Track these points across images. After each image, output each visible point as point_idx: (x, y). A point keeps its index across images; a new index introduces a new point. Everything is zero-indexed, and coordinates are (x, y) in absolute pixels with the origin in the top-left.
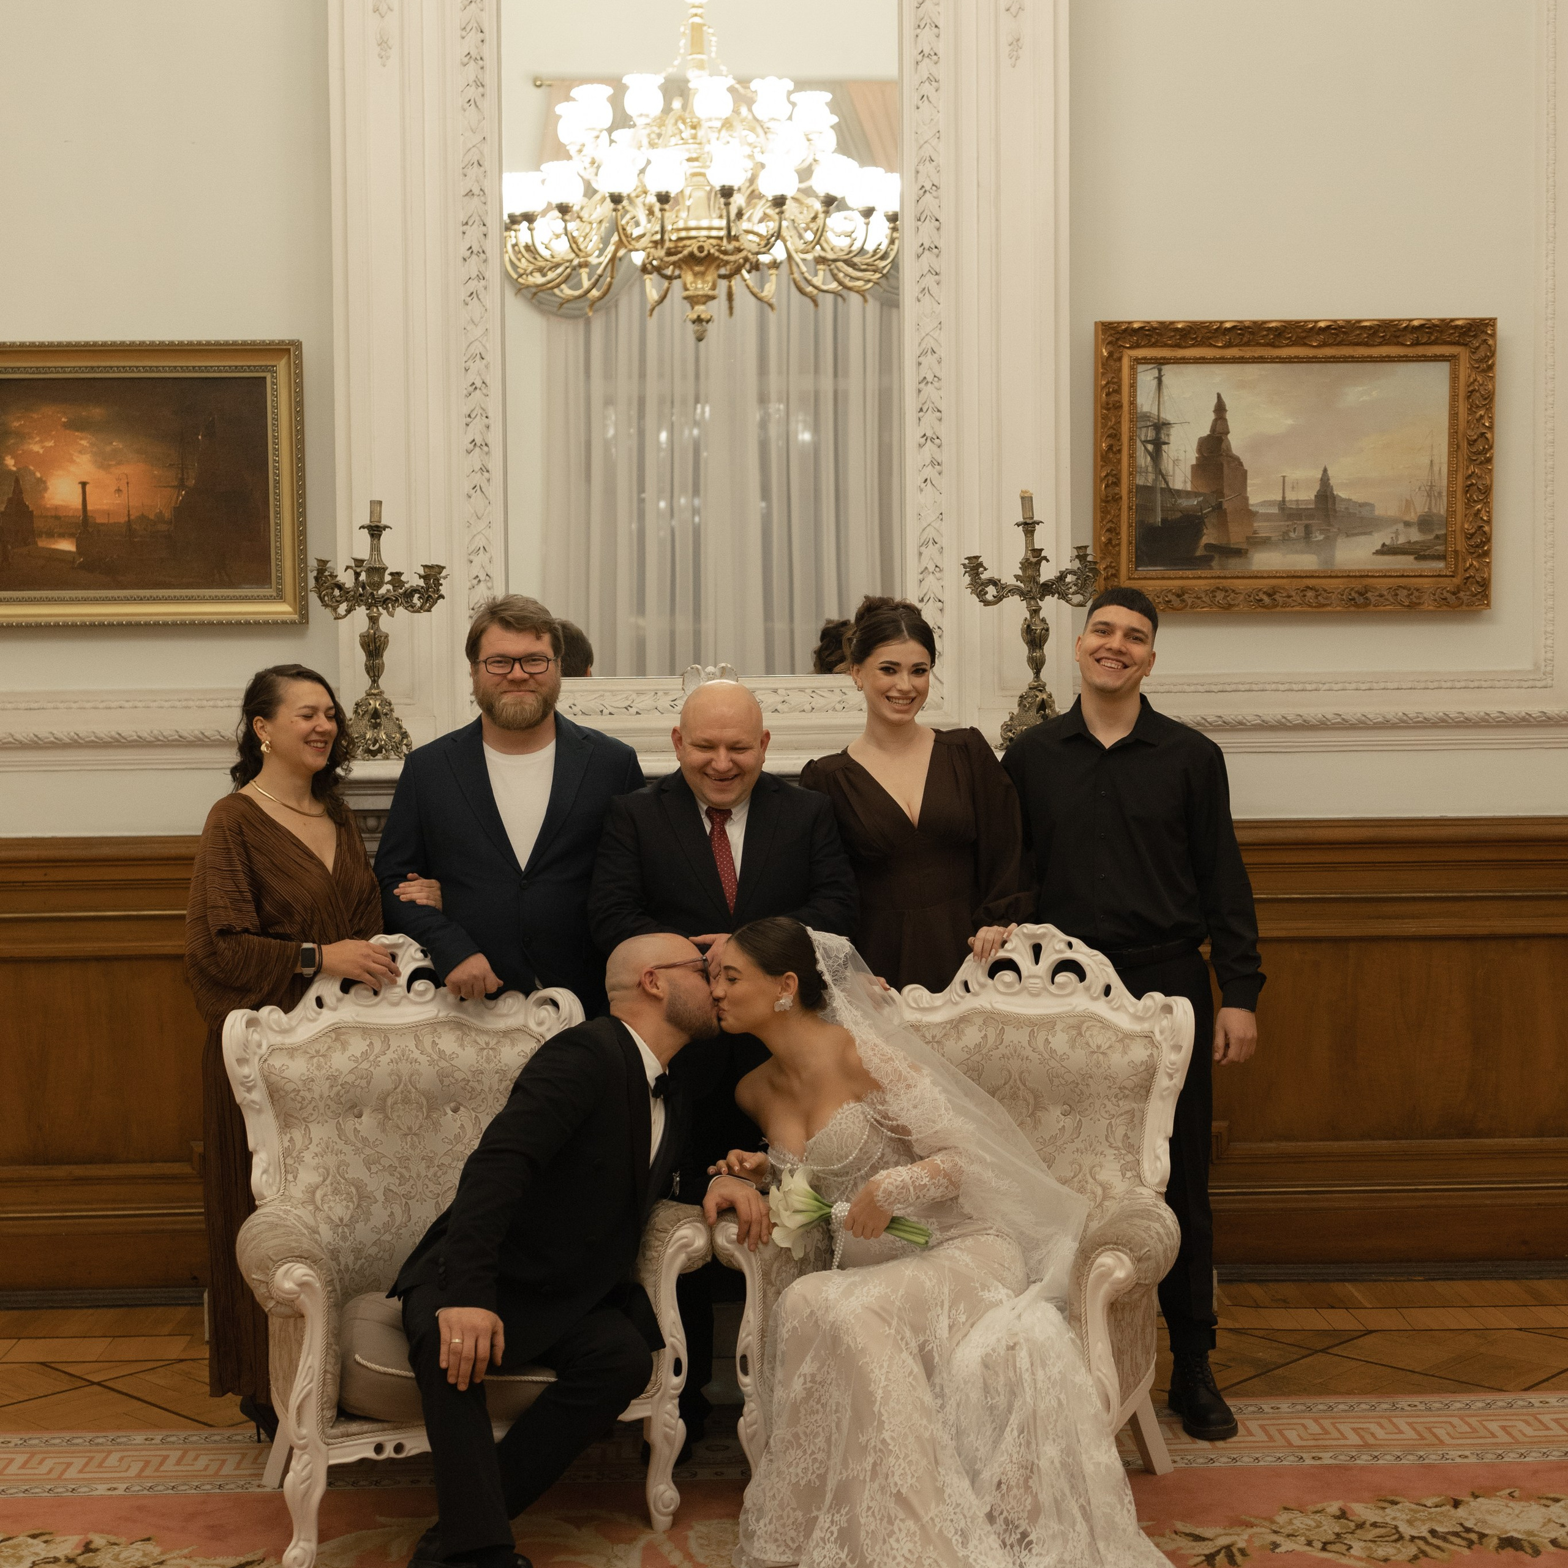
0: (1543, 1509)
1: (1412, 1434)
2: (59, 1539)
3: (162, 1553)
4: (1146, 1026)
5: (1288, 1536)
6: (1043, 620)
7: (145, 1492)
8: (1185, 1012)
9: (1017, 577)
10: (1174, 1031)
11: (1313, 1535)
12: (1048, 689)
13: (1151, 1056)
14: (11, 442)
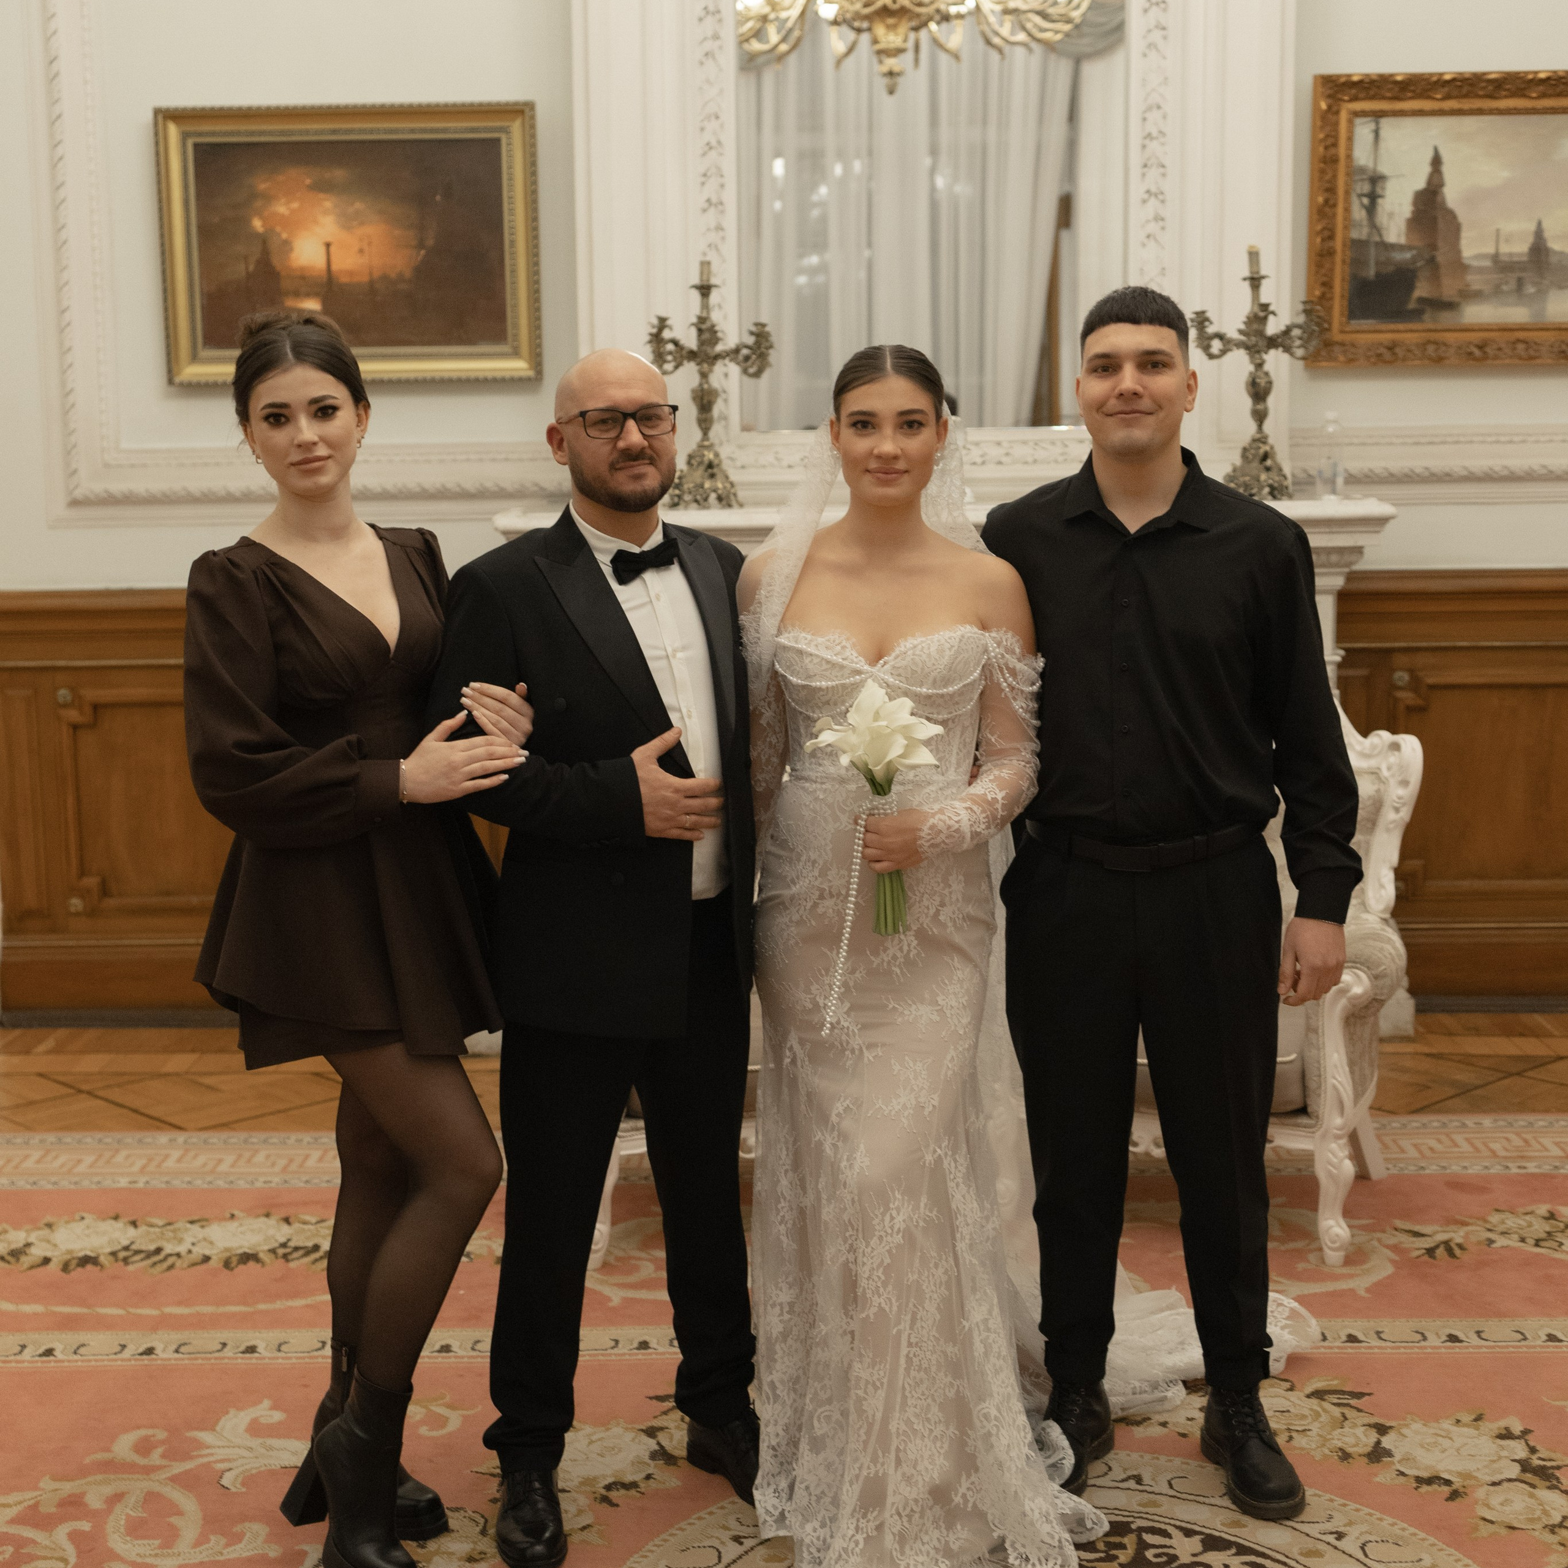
4: (1372, 763)
5: (1503, 1233)
6: (1267, 374)
8: (1414, 750)
9: (1241, 332)
10: (1403, 768)
11: (1524, 1233)
12: (1271, 441)
13: (1378, 791)
14: (258, 203)
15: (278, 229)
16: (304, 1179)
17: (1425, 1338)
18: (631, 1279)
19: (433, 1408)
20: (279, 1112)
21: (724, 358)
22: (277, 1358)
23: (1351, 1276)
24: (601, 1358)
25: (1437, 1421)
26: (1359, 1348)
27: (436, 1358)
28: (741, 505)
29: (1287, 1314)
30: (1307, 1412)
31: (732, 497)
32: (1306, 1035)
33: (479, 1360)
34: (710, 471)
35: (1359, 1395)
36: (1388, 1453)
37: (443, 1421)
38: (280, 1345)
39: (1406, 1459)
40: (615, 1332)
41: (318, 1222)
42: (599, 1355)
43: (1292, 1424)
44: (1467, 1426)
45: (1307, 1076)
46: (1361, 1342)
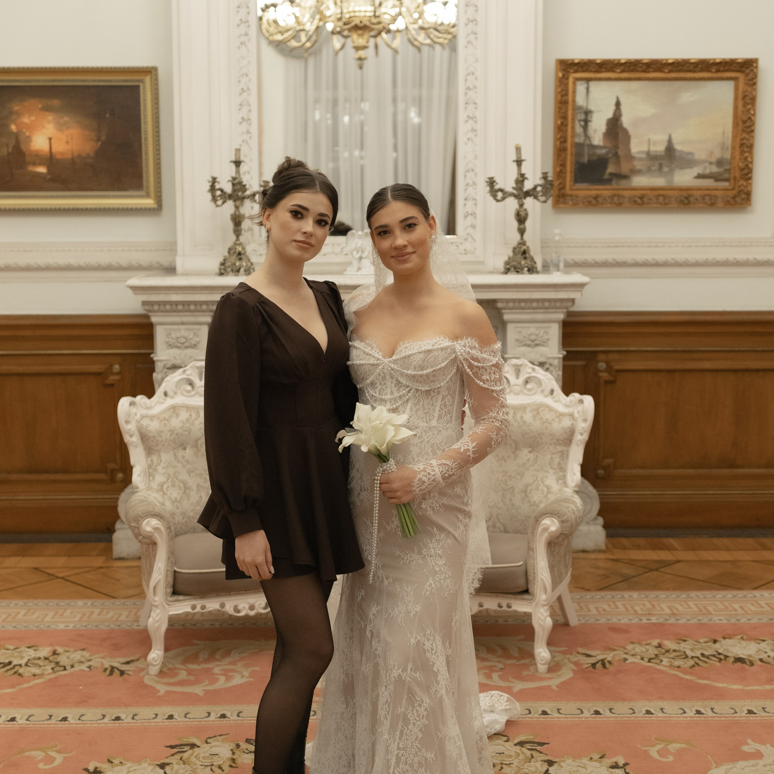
0: (757, 645)
1: (695, 609)
2: (41, 649)
3: (90, 656)
4: (570, 410)
5: (633, 655)
6: (525, 210)
7: (83, 628)
8: (590, 403)
9: (514, 188)
10: (584, 412)
11: (644, 655)
12: (527, 244)
13: (572, 424)
14: (14, 117)
15: (24, 130)
16: (13, 625)
17: (582, 713)
18: (172, 680)
19: (49, 753)
20: (10, 589)
21: (247, 199)
23: (550, 678)
24: (146, 724)
25: (580, 758)
26: (547, 718)
27: (58, 724)
29: (506, 699)
30: (512, 753)
32: (528, 552)
33: (81, 725)
34: (239, 256)
35: (542, 744)
37: (53, 759)
40: (157, 710)
41: (15, 649)
42: (145, 723)
43: (504, 760)
44: (596, 761)
45: (529, 573)
46: (548, 714)
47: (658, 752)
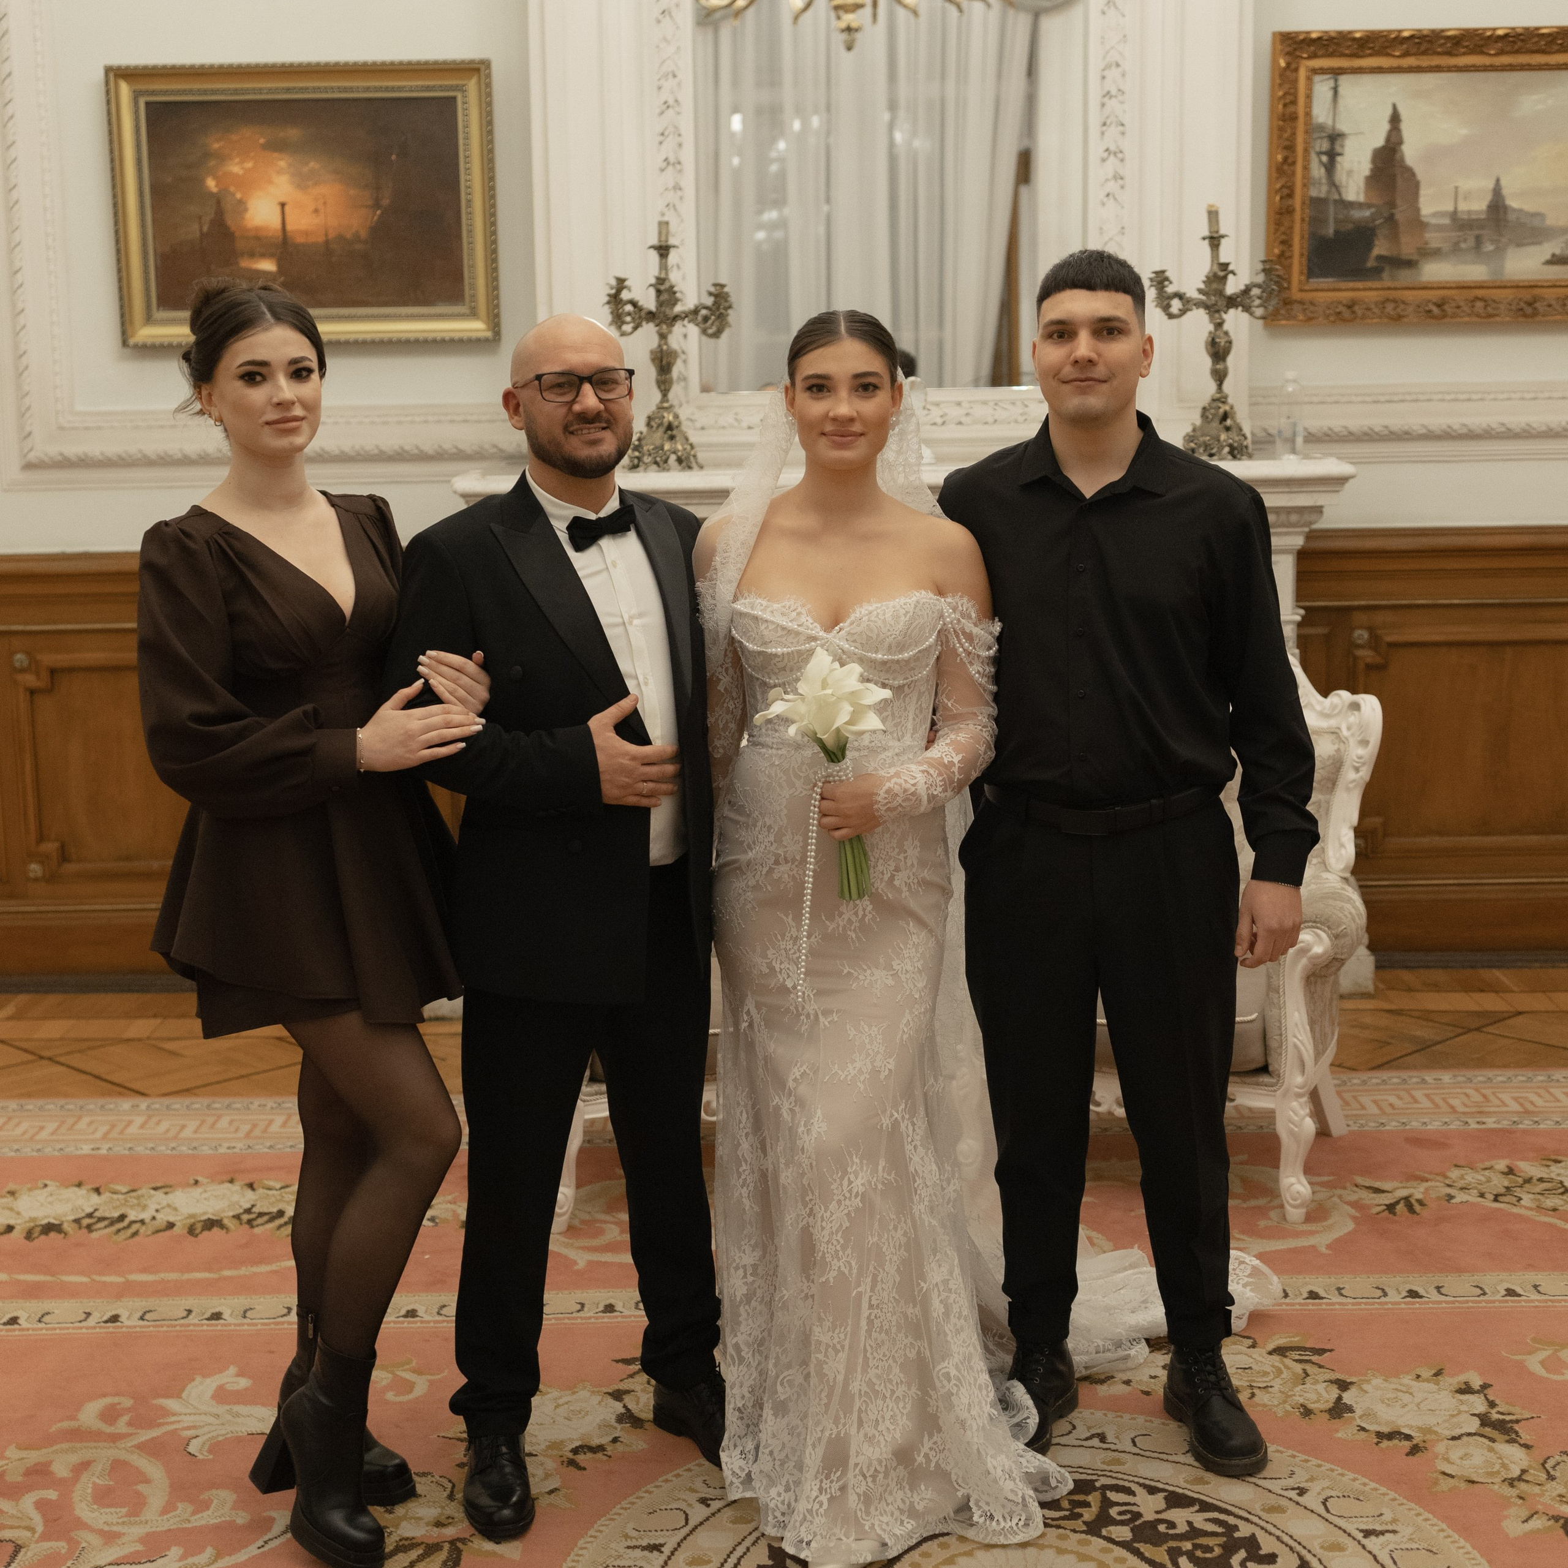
4: (1332, 723)
5: (1462, 1189)
6: (1226, 333)
8: (1373, 709)
9: (1200, 291)
10: (1363, 727)
11: (1484, 1188)
12: (1230, 400)
13: (1338, 750)
14: (212, 163)
15: (232, 189)
16: (268, 1144)
17: (1385, 1294)
18: (596, 1242)
19: (399, 1373)
20: (242, 1077)
21: (683, 319)
22: (243, 1325)
23: (1312, 1233)
24: (566, 1321)
25: (1397, 1376)
26: (1320, 1304)
27: (403, 1323)
28: (701, 467)
29: (1249, 1272)
30: (1268, 1369)
31: (692, 459)
32: (1268, 995)
33: (445, 1324)
34: (670, 432)
35: (1321, 1352)
36: (1350, 1409)
37: (410, 1386)
38: (245, 1312)
39: (1366, 1415)
40: (580, 1295)
41: (282, 1188)
42: (564, 1319)
43: (1254, 1381)
44: (1427, 1381)
45: (1269, 1035)
46: (1322, 1298)
47: (1542, 1363)
